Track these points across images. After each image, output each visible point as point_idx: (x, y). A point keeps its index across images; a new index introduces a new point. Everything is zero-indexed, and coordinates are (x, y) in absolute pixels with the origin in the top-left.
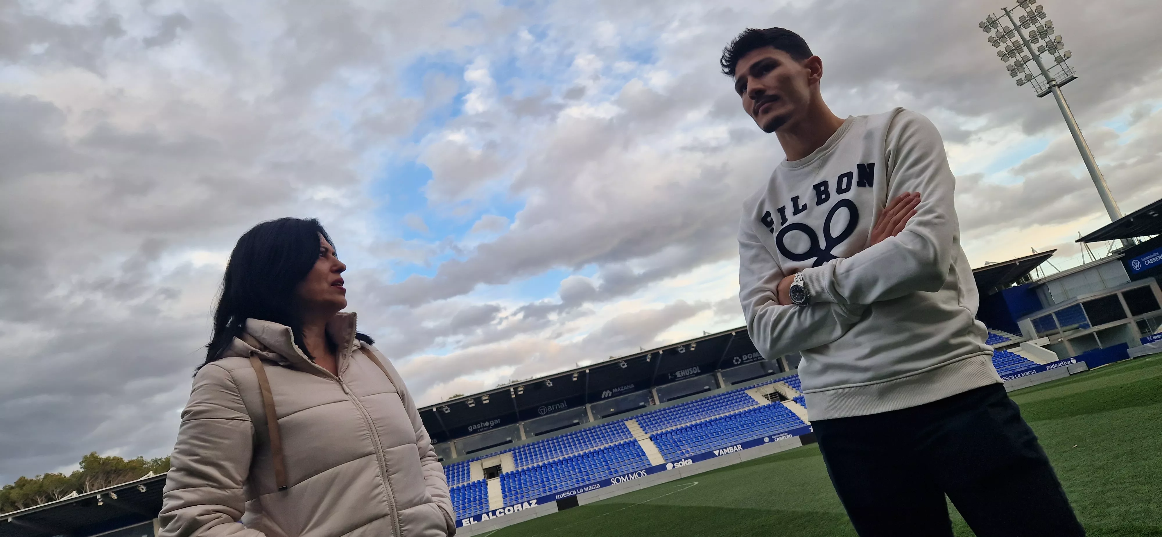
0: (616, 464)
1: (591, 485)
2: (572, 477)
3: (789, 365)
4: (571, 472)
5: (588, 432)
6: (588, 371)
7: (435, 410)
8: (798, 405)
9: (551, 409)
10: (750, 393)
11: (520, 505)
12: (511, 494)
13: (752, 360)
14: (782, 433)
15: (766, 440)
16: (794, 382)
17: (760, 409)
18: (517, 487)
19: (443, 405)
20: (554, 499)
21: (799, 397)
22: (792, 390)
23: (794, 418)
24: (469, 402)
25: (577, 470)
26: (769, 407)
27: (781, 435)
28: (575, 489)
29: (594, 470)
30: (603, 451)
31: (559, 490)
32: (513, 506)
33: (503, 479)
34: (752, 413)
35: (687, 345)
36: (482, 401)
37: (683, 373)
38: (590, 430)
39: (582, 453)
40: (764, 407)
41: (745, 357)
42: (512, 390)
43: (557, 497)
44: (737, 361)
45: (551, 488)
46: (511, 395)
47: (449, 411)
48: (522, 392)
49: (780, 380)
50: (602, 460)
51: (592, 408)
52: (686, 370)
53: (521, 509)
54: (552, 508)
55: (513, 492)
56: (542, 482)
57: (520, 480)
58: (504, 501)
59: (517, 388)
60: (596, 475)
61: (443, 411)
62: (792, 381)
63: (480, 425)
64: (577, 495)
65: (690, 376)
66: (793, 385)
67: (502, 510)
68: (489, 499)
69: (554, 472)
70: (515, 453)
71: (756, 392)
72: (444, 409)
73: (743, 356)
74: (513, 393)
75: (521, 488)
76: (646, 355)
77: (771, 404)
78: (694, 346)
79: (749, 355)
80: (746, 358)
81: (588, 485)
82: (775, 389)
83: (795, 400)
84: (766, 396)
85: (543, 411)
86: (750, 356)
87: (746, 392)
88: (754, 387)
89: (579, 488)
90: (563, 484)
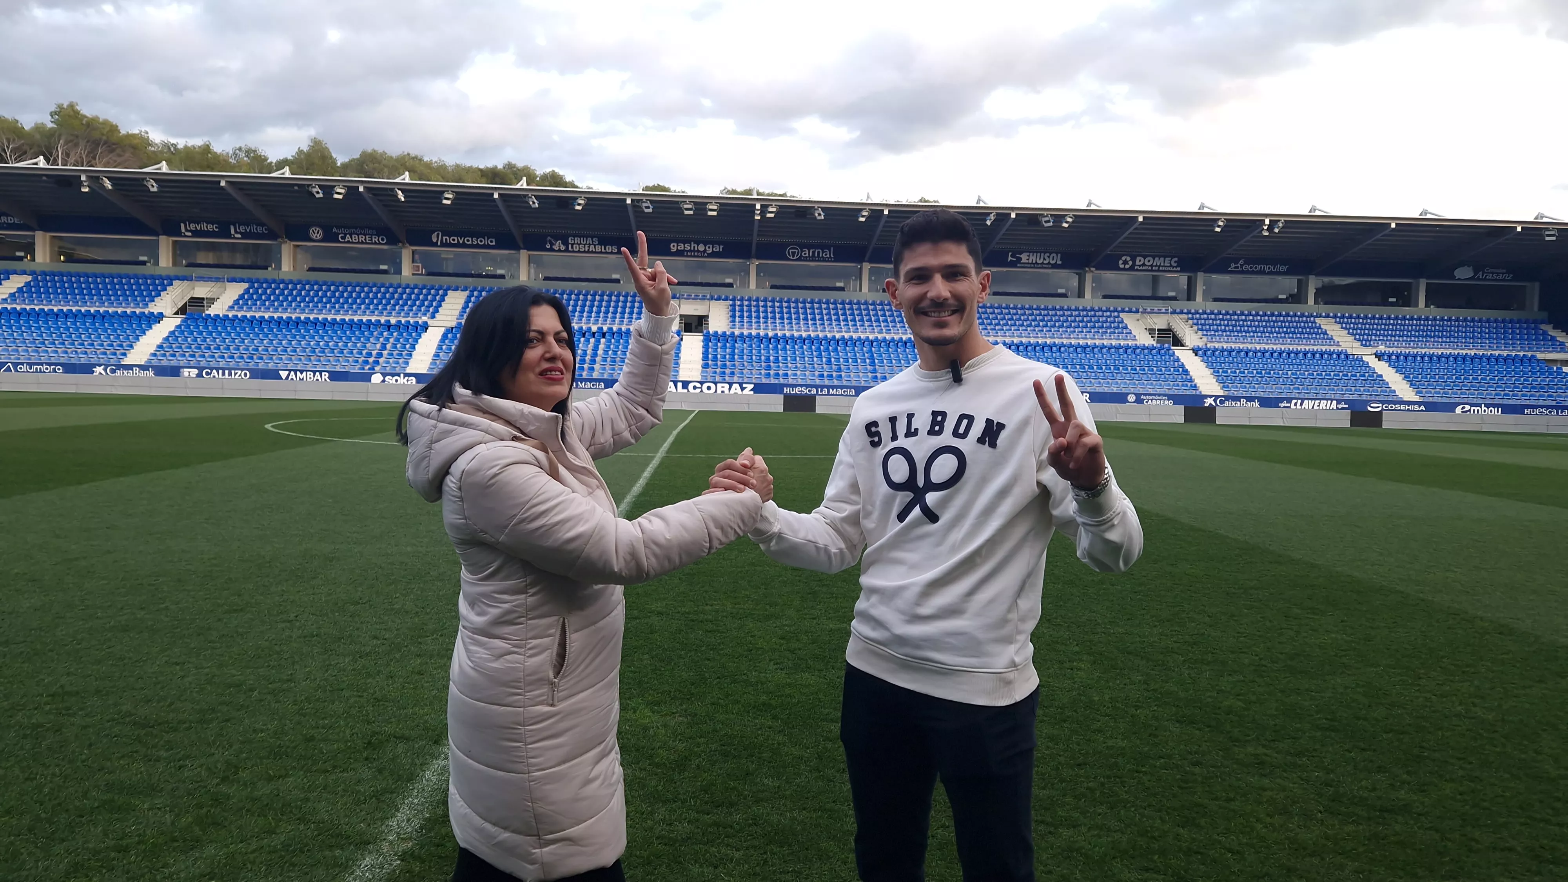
0: (887, 368)
1: (842, 387)
2: (814, 368)
3: (1205, 292)
4: (815, 359)
5: (855, 307)
6: (886, 212)
7: (629, 201)
8: (1198, 359)
9: (807, 255)
10: (1127, 318)
11: (727, 386)
12: (716, 365)
13: (1150, 268)
14: (1159, 395)
15: (1131, 398)
16: (1203, 321)
17: (1136, 347)
18: (727, 357)
19: (644, 199)
20: (781, 392)
21: (1204, 347)
22: (1196, 333)
23: (1184, 377)
24: (686, 206)
25: (824, 359)
26: (1151, 349)
27: (1157, 397)
28: (817, 387)
29: (851, 367)
30: (872, 342)
31: (791, 381)
32: (716, 383)
33: (707, 339)
34: (1121, 350)
35: (1058, 216)
36: (706, 210)
37: (1033, 258)
38: (858, 303)
39: (838, 336)
40: (1144, 348)
41: (1139, 261)
42: (758, 206)
43: (786, 390)
44: (1125, 262)
45: (778, 374)
46: (754, 214)
47: (650, 210)
48: (772, 215)
49: (1182, 312)
50: (866, 355)
51: (872, 272)
52: (1039, 254)
53: (727, 392)
54: (774, 403)
55: (719, 363)
56: (768, 359)
57: (733, 348)
58: (702, 372)
59: (767, 206)
60: (852, 375)
61: (640, 207)
62: (1200, 319)
63: (690, 246)
64: (817, 397)
65: (1042, 266)
66: (1200, 327)
67: (698, 385)
68: (681, 361)
69: (788, 352)
70: (734, 305)
71: (1138, 320)
72: (644, 205)
73: (1138, 259)
74: (758, 212)
75: (732, 359)
76: (989, 214)
77: (1155, 345)
78: (1070, 220)
79: (1147, 259)
80: (1141, 263)
81: (837, 387)
82: (1169, 324)
83: (1196, 351)
84: (1151, 331)
85: (793, 253)
86: (1149, 261)
87: (1121, 315)
88: (1137, 311)
89: (822, 387)
90: (798, 373)
